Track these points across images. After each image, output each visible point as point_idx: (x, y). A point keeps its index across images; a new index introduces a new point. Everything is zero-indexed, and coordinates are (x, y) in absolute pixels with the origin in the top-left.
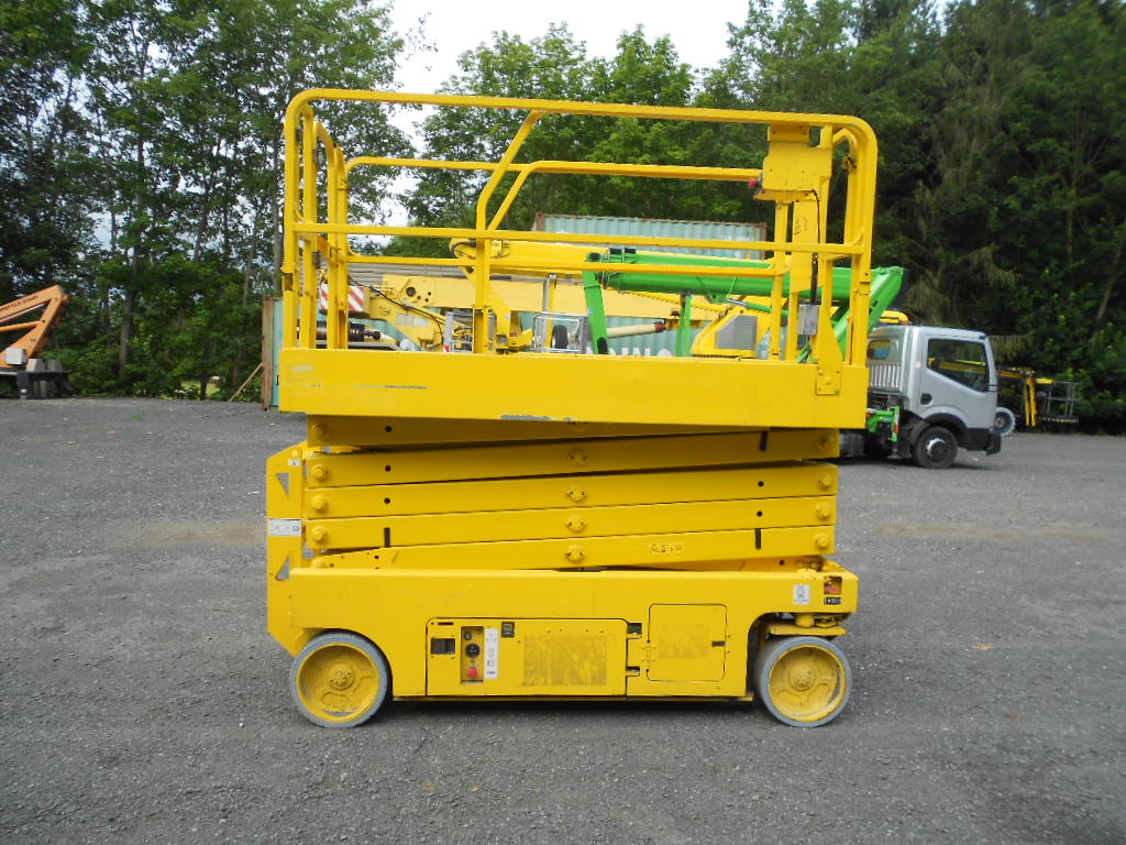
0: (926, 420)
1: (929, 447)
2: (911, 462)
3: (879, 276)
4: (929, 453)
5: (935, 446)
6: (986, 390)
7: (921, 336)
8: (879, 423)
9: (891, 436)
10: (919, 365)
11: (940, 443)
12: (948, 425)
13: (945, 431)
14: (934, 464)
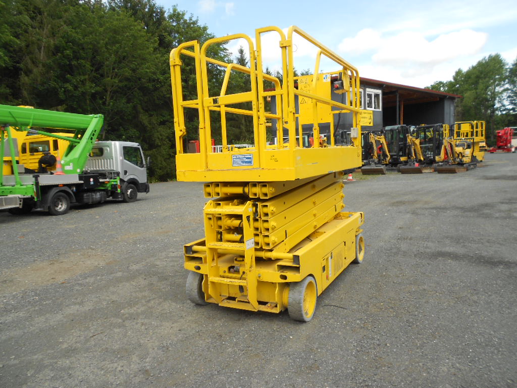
0: (127, 182)
1: (129, 193)
2: (124, 201)
3: (94, 118)
4: (129, 196)
5: (131, 192)
6: (143, 167)
7: (120, 145)
8: (112, 185)
9: (117, 190)
10: (121, 158)
11: (132, 191)
12: (133, 182)
13: (133, 185)
14: (131, 200)
